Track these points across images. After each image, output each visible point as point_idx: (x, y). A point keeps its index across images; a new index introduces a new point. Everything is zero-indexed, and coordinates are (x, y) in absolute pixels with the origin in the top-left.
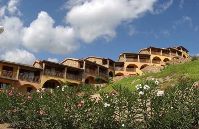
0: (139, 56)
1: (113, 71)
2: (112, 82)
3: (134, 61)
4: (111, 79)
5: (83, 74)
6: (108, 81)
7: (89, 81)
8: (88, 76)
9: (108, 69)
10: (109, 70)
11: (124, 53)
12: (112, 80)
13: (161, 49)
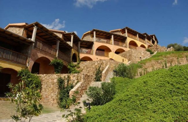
0: (113, 36)
1: (77, 53)
2: (78, 70)
3: (107, 43)
4: (76, 66)
5: (30, 52)
6: (71, 68)
7: (41, 66)
8: (40, 55)
9: (71, 48)
10: (73, 51)
11: (94, 30)
12: (79, 67)
13: (138, 33)
